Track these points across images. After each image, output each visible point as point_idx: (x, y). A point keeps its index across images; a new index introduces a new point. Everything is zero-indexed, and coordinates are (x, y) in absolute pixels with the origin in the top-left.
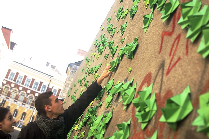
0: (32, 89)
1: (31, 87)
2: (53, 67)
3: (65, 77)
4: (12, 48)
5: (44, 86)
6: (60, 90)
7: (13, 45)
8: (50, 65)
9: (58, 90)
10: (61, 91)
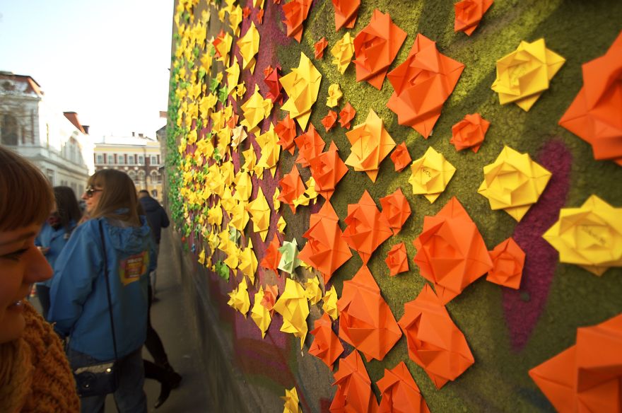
0: (129, 165)
1: (126, 163)
2: (141, 135)
3: (157, 144)
4: (86, 132)
5: (141, 158)
6: (158, 156)
7: (86, 129)
8: (137, 135)
9: (156, 157)
10: (160, 157)
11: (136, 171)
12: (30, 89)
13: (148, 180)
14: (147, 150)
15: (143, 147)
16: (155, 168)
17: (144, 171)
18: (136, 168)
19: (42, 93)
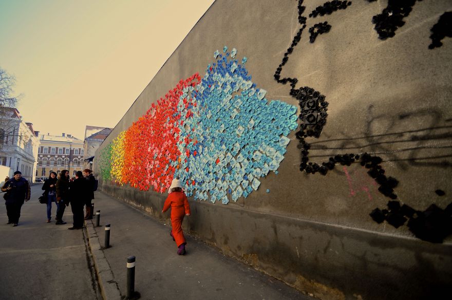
0: (58, 154)
1: (56, 153)
2: (69, 136)
5: (67, 150)
6: (80, 149)
7: (36, 133)
8: (66, 136)
9: (78, 150)
11: (63, 158)
12: (15, 115)
13: (71, 165)
14: (72, 145)
15: (70, 143)
16: (77, 157)
17: (69, 159)
18: (63, 157)
19: (21, 117)
